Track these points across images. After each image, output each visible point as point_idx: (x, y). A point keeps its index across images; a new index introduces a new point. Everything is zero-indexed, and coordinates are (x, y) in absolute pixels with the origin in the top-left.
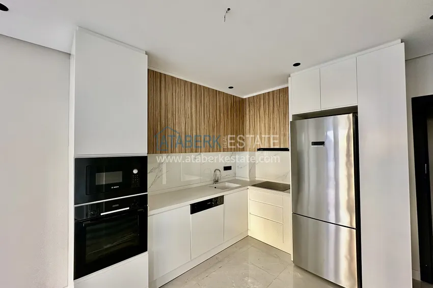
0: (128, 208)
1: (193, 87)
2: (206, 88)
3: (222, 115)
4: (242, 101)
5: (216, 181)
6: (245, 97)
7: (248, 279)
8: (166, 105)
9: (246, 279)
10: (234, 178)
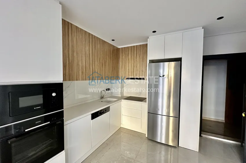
0: (49, 122)
1: (91, 37)
2: (99, 38)
3: (107, 57)
4: (118, 49)
5: (102, 98)
6: (119, 47)
7: (127, 152)
8: (73, 46)
9: (126, 152)
10: (111, 95)
